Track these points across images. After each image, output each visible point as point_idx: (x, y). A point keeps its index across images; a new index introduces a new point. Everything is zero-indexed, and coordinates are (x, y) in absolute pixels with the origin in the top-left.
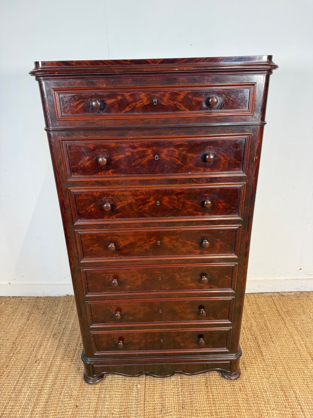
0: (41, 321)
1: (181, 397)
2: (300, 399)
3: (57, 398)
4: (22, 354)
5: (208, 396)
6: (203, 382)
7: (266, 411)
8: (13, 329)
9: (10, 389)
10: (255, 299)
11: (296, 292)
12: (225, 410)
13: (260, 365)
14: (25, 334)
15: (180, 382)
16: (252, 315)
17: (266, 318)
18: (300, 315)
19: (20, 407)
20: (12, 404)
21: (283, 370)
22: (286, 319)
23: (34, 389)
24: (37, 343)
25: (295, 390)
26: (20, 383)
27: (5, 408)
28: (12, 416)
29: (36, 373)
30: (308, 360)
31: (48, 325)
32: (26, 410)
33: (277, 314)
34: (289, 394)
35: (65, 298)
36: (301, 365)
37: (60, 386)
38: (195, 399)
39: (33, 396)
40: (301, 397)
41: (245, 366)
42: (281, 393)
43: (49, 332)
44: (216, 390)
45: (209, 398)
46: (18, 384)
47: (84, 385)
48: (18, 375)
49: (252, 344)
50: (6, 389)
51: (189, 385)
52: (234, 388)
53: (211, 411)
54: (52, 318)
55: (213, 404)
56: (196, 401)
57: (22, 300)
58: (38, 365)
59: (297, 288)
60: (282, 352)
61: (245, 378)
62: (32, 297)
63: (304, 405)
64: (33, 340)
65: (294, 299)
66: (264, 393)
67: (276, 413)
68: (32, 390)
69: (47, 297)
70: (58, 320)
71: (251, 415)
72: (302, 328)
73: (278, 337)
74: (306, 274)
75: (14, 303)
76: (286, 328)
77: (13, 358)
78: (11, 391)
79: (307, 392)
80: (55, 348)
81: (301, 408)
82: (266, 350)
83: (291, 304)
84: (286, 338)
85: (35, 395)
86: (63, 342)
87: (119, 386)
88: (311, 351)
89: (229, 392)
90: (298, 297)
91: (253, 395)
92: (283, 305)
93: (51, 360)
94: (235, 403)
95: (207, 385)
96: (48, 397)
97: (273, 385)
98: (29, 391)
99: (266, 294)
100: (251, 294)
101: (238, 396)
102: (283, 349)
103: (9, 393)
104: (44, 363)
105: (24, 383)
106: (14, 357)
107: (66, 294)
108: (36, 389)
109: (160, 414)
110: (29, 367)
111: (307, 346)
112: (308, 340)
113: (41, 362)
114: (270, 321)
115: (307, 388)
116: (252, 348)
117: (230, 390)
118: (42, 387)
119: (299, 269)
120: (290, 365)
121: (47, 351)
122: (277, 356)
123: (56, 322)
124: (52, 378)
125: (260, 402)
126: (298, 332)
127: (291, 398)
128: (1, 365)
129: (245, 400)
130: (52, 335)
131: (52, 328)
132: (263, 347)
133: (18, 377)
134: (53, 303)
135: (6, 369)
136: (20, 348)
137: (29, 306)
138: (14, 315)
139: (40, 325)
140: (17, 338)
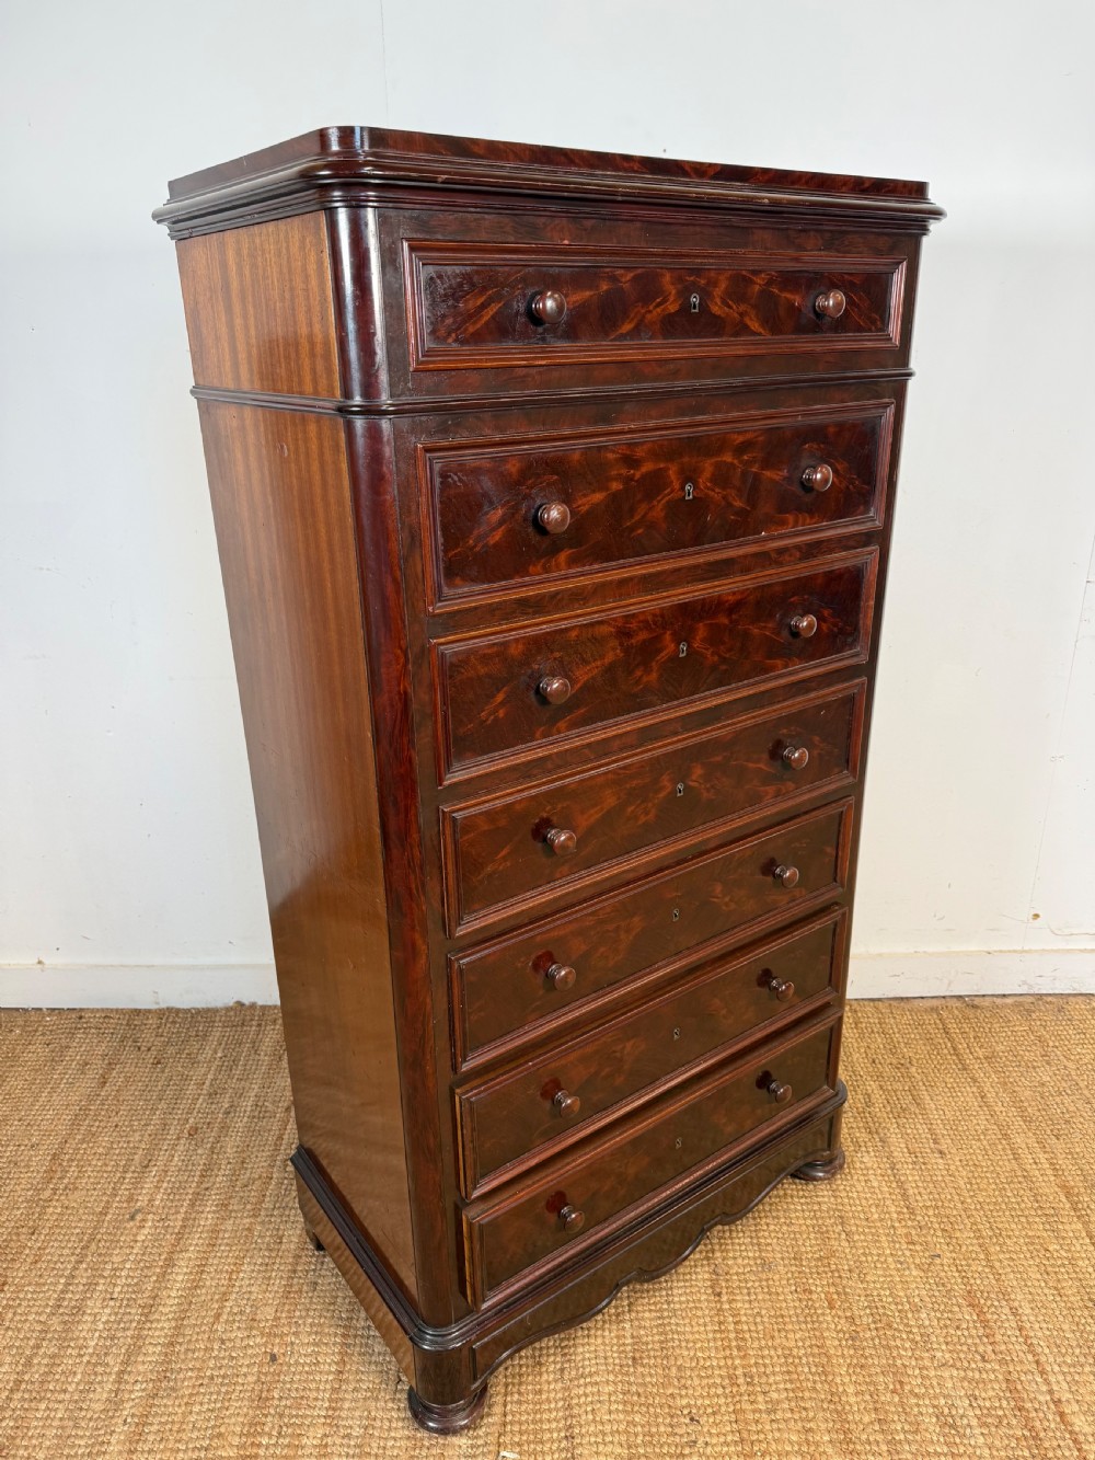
0: (147, 1086)
1: (628, 1326)
2: (1032, 1334)
3: (204, 1332)
5: (720, 1323)
6: (704, 1280)
7: (917, 1372)
8: (51, 1112)
9: (43, 1303)
10: (879, 1018)
11: (1021, 995)
12: (777, 1369)
13: (897, 1225)
14: (94, 1129)
16: (871, 1069)
17: (919, 1077)
18: (1034, 1068)
19: (77, 1361)
20: (52, 1350)
21: (975, 1241)
22: (985, 1083)
23: (125, 1302)
24: (136, 1157)
25: (1016, 1304)
26: (77, 1284)
27: (29, 1363)
28: (51, 1388)
29: (135, 1251)
30: (1062, 1212)
31: (173, 1101)
32: (100, 1369)
33: (954, 1067)
34: (996, 1317)
35: (232, 1013)
36: (1036, 1226)
37: (215, 1293)
38: (678, 1333)
39: (122, 1325)
40: (1036, 1326)
41: (848, 1229)
42: (968, 1315)
43: (176, 1122)
44: (747, 1306)
45: (721, 1331)
46: (71, 1288)
47: (296, 1291)
48: (72, 1259)
50: (31, 1303)
51: (655, 1290)
52: (809, 1299)
53: (731, 1371)
54: (185, 1078)
55: (739, 1348)
56: (680, 1340)
57: (84, 1020)
58: (140, 1228)
59: (1025, 983)
60: (971, 1184)
61: (846, 1268)
62: (117, 1010)
63: (1047, 1351)
64: (122, 1147)
65: (1014, 1017)
66: (910, 1315)
67: (952, 1377)
68: (120, 1307)
69: (168, 1009)
70: (208, 1083)
71: (867, 1384)
72: (1039, 1110)
73: (959, 1138)
74: (1053, 932)
75: (55, 1027)
76: (985, 1109)
77: (54, 1203)
78: (48, 1310)
79: (1057, 1313)
80: (198, 1173)
81: (1037, 1362)
82: (917, 1178)
83: (1004, 1034)
84: (985, 1142)
85: (131, 1322)
86: (225, 1153)
88: (1073, 1183)
89: (792, 1312)
90: (1027, 1010)
92: (974, 1038)
93: (183, 1210)
94: (811, 1346)
95: (718, 1290)
96: (175, 1328)
97: (941, 1288)
98: (108, 1311)
99: (920, 1003)
100: (866, 1003)
101: (821, 1323)
102: (976, 1175)
103: (40, 1314)
104: (158, 1221)
105: (90, 1284)
106: (57, 1200)
107: (235, 1000)
108: (132, 1302)
109: (556, 1381)
110: (110, 1234)
111: (1057, 1167)
112: (1059, 1146)
113: (150, 1217)
114: (929, 1089)
115: (1058, 1299)
116: (871, 1172)
117: (797, 1304)
118: (154, 1298)
119: (1031, 916)
120: (1000, 1226)
121: (169, 1182)
122: (956, 1197)
123: (199, 1091)
124: (187, 1267)
125: (898, 1343)
126: (1027, 1120)
127: (1002, 1331)
128: (13, 1227)
129: (847, 1336)
130: (186, 1131)
131: (186, 1111)
132: (906, 1170)
133: (69, 1266)
134: (188, 1029)
135: (30, 1239)
136: (76, 1174)
137: (108, 1039)
138: (53, 1069)
139: (146, 1100)
140: (66, 1142)
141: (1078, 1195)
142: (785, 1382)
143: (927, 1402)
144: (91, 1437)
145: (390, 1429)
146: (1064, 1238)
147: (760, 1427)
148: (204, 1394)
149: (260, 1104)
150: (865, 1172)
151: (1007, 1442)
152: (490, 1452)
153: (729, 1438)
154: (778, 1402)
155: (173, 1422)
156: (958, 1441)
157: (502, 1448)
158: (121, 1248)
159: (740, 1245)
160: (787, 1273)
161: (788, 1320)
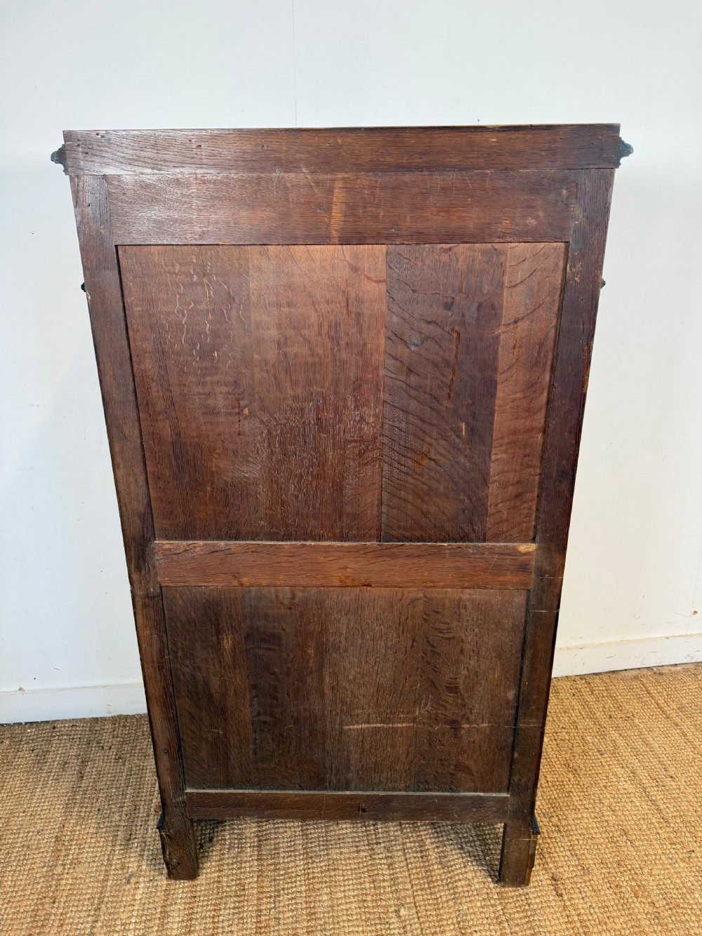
0: (115, 776)
1: (506, 925)
4: (87, 865)
8: (46, 804)
10: (605, 687)
11: (686, 664)
13: (660, 831)
14: (83, 814)
15: (494, 891)
16: (610, 723)
17: (642, 726)
22: (683, 726)
24: (119, 833)
29: (136, 908)
31: (138, 787)
33: (661, 716)
41: (630, 838)
43: (143, 803)
44: (582, 901)
45: (570, 923)
47: (266, 927)
48: (89, 919)
49: (629, 787)
51: (517, 896)
52: (621, 892)
54: (142, 768)
56: (545, 932)
57: (56, 730)
58: (136, 889)
59: (688, 655)
60: (696, 798)
61: (637, 866)
62: (81, 720)
64: (107, 827)
65: (686, 679)
66: (688, 896)
69: (118, 716)
73: (679, 766)
75: (35, 737)
76: (689, 744)
77: (66, 876)
82: (662, 797)
83: (684, 692)
84: (696, 768)
87: (355, 917)
89: (612, 903)
90: (694, 674)
92: (667, 695)
94: (632, 927)
95: (560, 892)
99: (626, 674)
100: (594, 677)
101: (633, 909)
102: (698, 791)
104: (148, 882)
106: (67, 873)
110: (114, 896)
113: (141, 879)
114: (650, 733)
116: (632, 795)
117: (614, 896)
119: (692, 613)
122: (691, 808)
124: (179, 916)
125: (687, 917)
128: (37, 899)
129: (653, 916)
130: (152, 809)
131: (148, 793)
132: (653, 792)
133: (88, 926)
134: (135, 730)
135: (53, 908)
136: (77, 851)
137: (78, 743)
138: (41, 769)
139: (116, 788)
140: (63, 826)
150: (628, 796)
158: (125, 906)
159: (563, 856)
160: (601, 874)
161: (611, 909)
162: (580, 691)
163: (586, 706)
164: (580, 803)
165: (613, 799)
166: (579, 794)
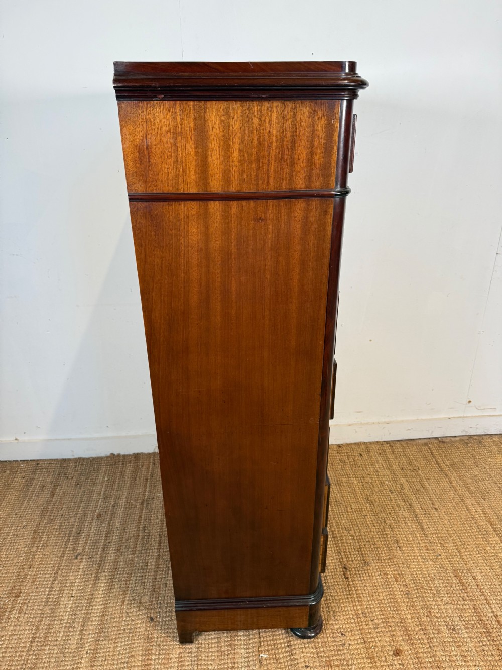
0: (74, 495)
2: (483, 587)
3: (118, 609)
5: (349, 591)
7: (436, 607)
8: (30, 510)
9: (40, 601)
10: (403, 449)
11: (463, 436)
12: (376, 610)
13: (420, 542)
14: (52, 517)
16: (401, 473)
17: (423, 475)
18: (471, 469)
19: (60, 626)
20: (47, 622)
21: (454, 548)
22: (451, 476)
23: (79, 598)
24: (74, 529)
25: (475, 574)
26: (55, 591)
27: (37, 628)
28: (50, 639)
29: (79, 573)
30: (490, 533)
31: (87, 502)
32: (71, 629)
33: (437, 470)
34: (467, 580)
35: (110, 459)
36: (479, 539)
37: (120, 591)
38: (332, 596)
39: (79, 608)
40: (484, 584)
41: (400, 545)
42: (455, 580)
44: (360, 582)
45: (350, 594)
46: (52, 593)
48: (51, 579)
49: (406, 514)
52: (387, 578)
53: (357, 612)
54: (92, 491)
55: (359, 601)
57: (39, 465)
58: (81, 562)
59: (464, 431)
60: (450, 522)
61: (401, 563)
62: (55, 460)
63: (489, 594)
64: (66, 525)
65: (461, 446)
66: (430, 582)
67: (451, 608)
68: (76, 600)
69: (79, 458)
70: (102, 492)
71: (415, 613)
72: (475, 488)
73: (443, 502)
74: (477, 408)
75: (26, 469)
76: (453, 488)
77: (38, 553)
78: (43, 603)
79: (492, 577)
80: (104, 536)
81: (486, 599)
82: (427, 521)
83: (457, 454)
84: (454, 503)
85: (83, 607)
86: (115, 525)
88: (493, 520)
89: (380, 584)
90: (466, 443)
91: (416, 586)
92: (445, 456)
93: (99, 553)
94: (390, 598)
95: (347, 576)
96: (104, 608)
97: (442, 569)
98: (71, 602)
99: (419, 441)
100: (397, 442)
102: (452, 518)
103: (40, 606)
104: (88, 559)
105: (61, 590)
106: (39, 552)
107: (110, 453)
108: (81, 598)
110: (67, 566)
111: (486, 513)
112: (486, 504)
113: (84, 557)
114: (428, 480)
115: (492, 571)
116: (407, 519)
117: (382, 580)
118: (92, 595)
119: (467, 402)
120: (464, 540)
121: (91, 540)
122: (445, 529)
123: (99, 497)
124: (105, 580)
125: (427, 595)
126: (471, 493)
127: (470, 587)
128: (20, 566)
129: (405, 593)
130: (95, 516)
131: (94, 506)
132: (422, 517)
133: (50, 582)
134: (89, 467)
135: (29, 571)
136: (46, 539)
137: (52, 474)
138: (28, 489)
139: (74, 502)
140: (39, 524)
141: (496, 525)
142: (380, 615)
143: (442, 620)
144: (72, 661)
145: (209, 648)
146: (491, 544)
147: (372, 635)
148: (122, 638)
149: (128, 501)
150: (404, 519)
151: (477, 635)
152: (256, 655)
153: (359, 641)
154: (378, 624)
155: (109, 652)
156: (456, 636)
157: (260, 653)
159: (354, 555)
160: (376, 566)
161: (378, 587)
162: (385, 452)
163: (387, 462)
164: (371, 522)
165: (394, 521)
166: (372, 517)
